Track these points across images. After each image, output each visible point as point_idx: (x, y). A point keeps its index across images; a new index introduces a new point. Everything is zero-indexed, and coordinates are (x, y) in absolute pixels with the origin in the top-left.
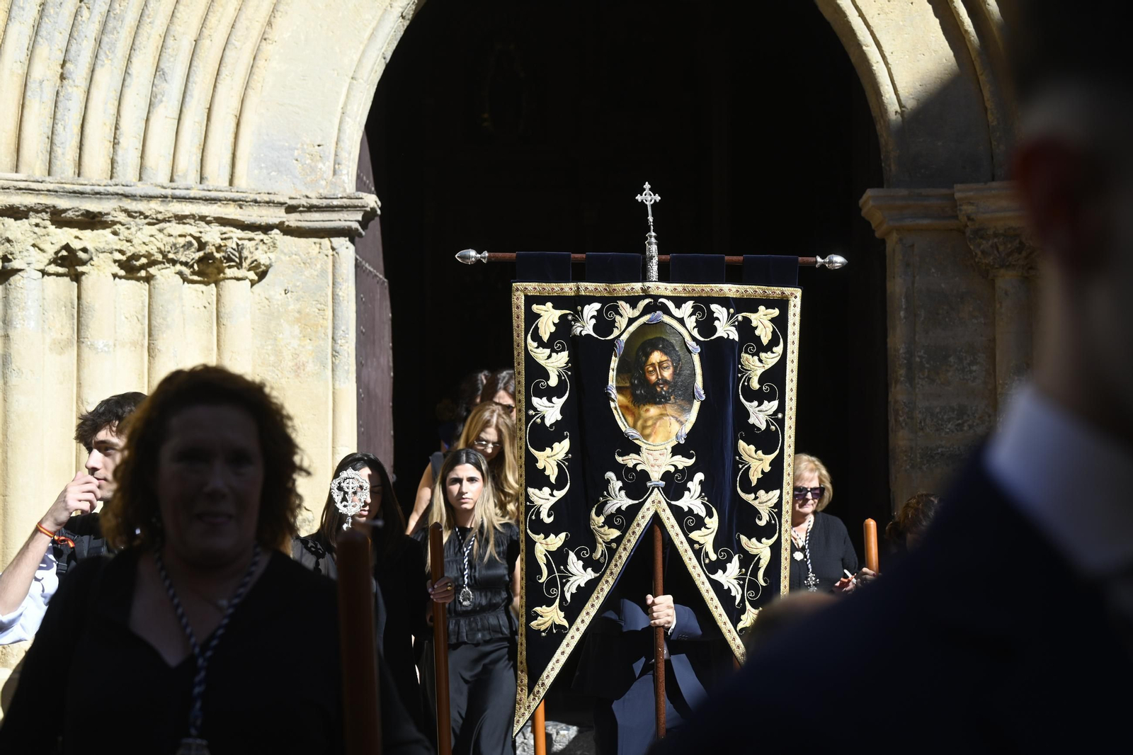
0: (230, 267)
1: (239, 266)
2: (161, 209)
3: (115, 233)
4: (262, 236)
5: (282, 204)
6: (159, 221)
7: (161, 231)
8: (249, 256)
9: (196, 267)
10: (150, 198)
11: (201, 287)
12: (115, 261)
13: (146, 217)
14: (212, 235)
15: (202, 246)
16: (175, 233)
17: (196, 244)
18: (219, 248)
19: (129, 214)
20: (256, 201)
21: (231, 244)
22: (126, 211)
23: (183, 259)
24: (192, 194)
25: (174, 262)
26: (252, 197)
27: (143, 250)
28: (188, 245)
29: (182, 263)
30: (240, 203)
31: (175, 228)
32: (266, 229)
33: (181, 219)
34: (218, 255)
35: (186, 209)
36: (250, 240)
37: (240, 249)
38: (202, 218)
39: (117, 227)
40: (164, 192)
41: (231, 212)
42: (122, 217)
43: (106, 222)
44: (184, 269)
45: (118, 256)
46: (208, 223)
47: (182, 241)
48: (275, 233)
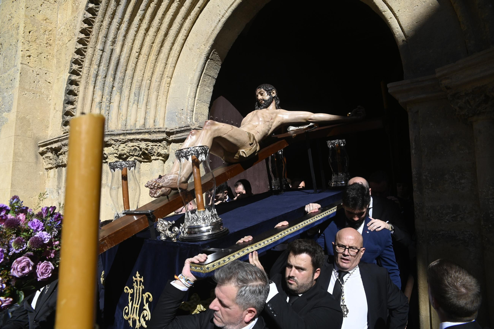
0: (152, 156)
1: (154, 155)
2: (124, 138)
3: (113, 148)
4: (159, 144)
5: (164, 132)
6: (125, 142)
7: (126, 145)
8: (156, 152)
9: (142, 157)
10: (120, 135)
11: (149, 163)
12: (116, 157)
13: (120, 141)
14: (143, 145)
15: (141, 149)
16: (130, 146)
17: (138, 149)
18: (147, 149)
19: (115, 141)
20: (154, 132)
21: (149, 148)
22: (113, 140)
23: (135, 154)
24: (132, 132)
25: (133, 156)
26: (153, 130)
27: (123, 152)
28: (135, 150)
29: (136, 156)
30: (149, 133)
31: (130, 144)
32: (160, 141)
33: (131, 141)
34: (147, 152)
35: (132, 137)
36: (156, 145)
37: (152, 149)
38: (138, 140)
39: (113, 145)
40: (123, 132)
41: (147, 136)
42: (113, 142)
43: (109, 144)
44: (137, 158)
45: (116, 155)
46: (140, 141)
47: (133, 148)
48: (164, 143)
